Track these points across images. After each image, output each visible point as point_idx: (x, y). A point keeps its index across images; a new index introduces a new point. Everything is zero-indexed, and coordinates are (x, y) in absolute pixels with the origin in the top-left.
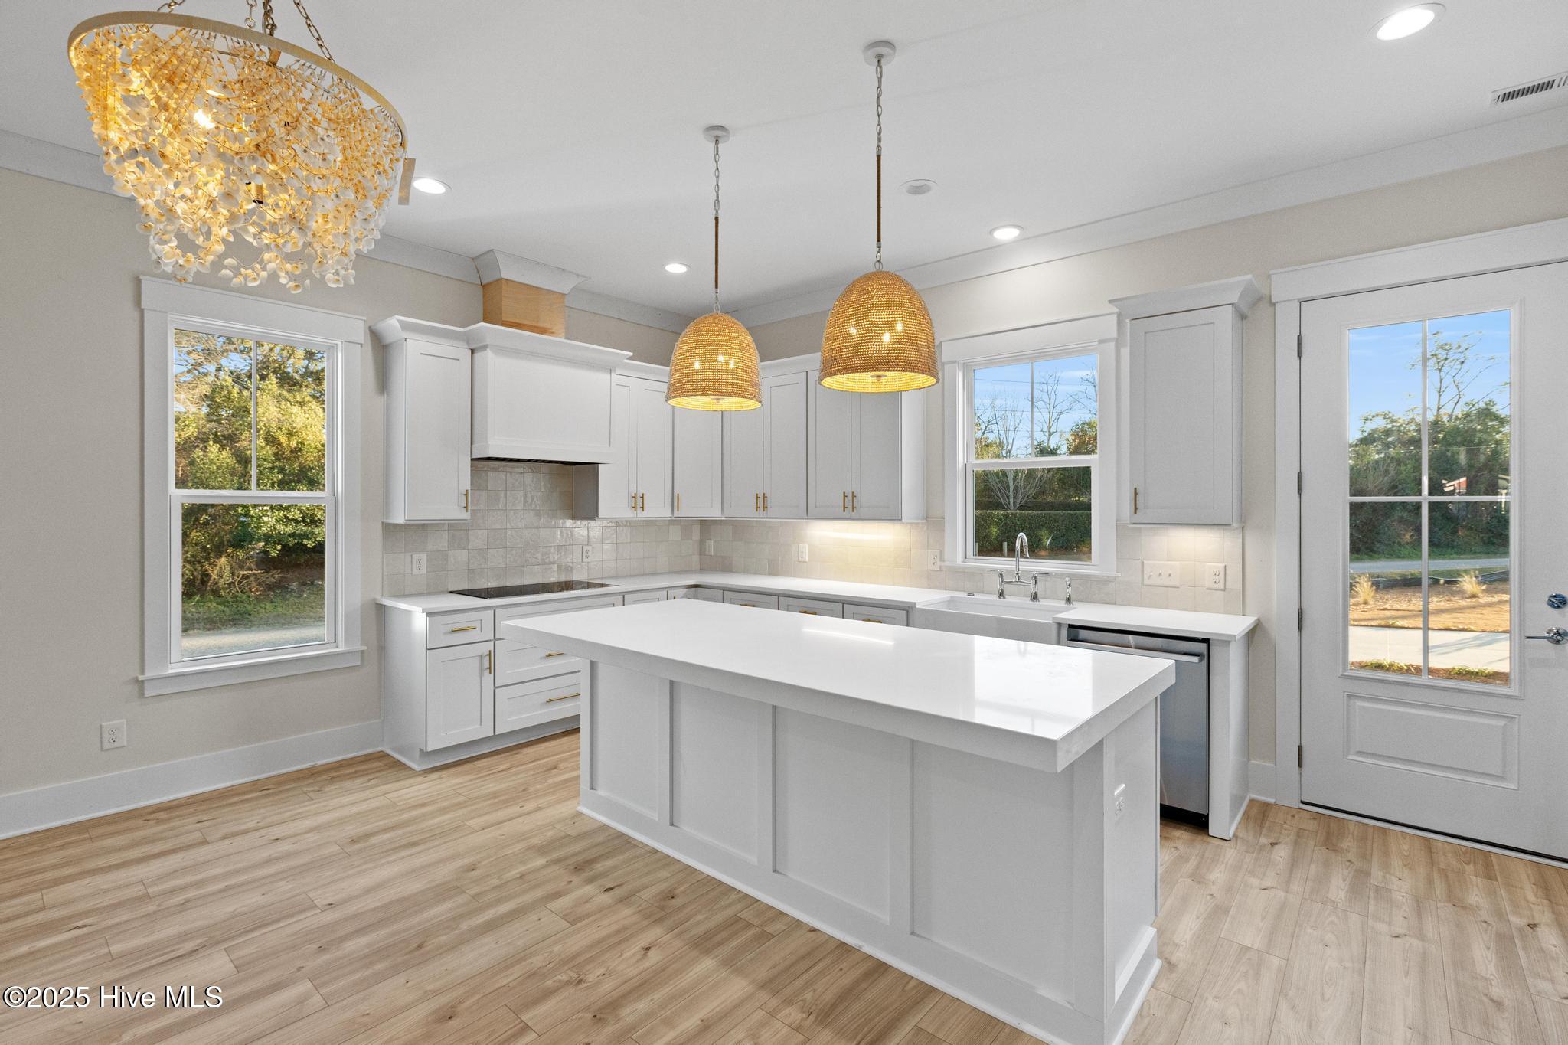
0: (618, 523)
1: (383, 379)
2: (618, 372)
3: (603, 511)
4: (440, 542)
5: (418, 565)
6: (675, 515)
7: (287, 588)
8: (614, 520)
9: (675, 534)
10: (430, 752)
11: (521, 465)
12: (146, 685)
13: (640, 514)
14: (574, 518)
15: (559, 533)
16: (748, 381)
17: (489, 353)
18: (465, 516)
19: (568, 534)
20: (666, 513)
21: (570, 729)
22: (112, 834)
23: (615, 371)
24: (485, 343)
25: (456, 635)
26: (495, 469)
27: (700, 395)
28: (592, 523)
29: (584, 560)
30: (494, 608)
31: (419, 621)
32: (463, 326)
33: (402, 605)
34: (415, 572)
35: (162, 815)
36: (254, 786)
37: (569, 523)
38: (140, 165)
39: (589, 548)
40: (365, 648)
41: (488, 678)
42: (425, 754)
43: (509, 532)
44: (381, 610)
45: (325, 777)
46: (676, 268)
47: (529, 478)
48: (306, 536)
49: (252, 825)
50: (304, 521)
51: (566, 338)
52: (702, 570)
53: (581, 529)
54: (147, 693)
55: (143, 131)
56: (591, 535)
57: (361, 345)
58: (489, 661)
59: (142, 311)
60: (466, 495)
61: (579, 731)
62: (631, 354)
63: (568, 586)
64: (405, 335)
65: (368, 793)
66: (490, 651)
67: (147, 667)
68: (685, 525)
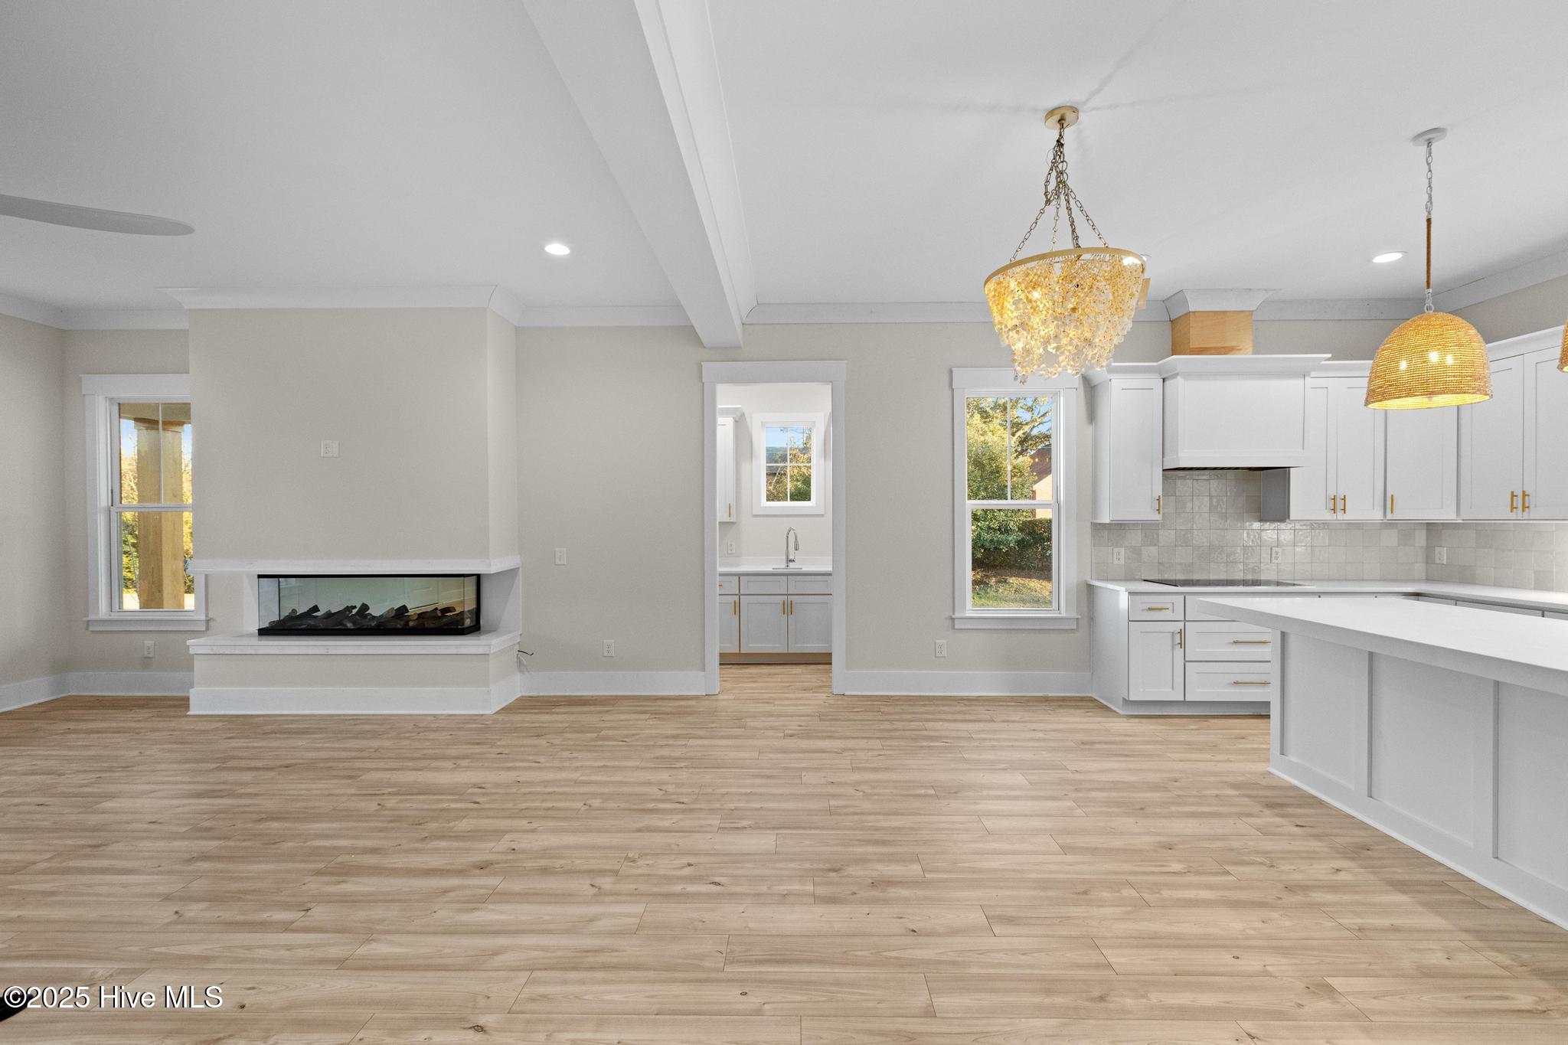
0: (1314, 525)
1: (1092, 413)
2: (1313, 374)
3: (1295, 512)
4: (1135, 538)
5: (1119, 556)
6: (1389, 516)
7: (988, 584)
8: (1308, 523)
9: (1390, 539)
10: (1133, 701)
11: (1206, 475)
12: (956, 622)
13: (1340, 516)
14: (1261, 520)
15: (1245, 535)
16: (1469, 376)
17: (1179, 379)
18: (1158, 517)
19: (1255, 536)
20: (1377, 515)
21: (1259, 712)
22: (944, 705)
23: (1309, 375)
24: (1176, 372)
25: (1152, 612)
26: (1184, 478)
27: (1405, 397)
28: (1283, 526)
29: (1274, 561)
30: (1185, 594)
31: (1123, 600)
32: (1157, 362)
33: (1110, 586)
34: (1116, 562)
35: (966, 702)
36: (1012, 699)
37: (1257, 525)
38: (1017, 332)
39: (1280, 550)
40: (1079, 617)
41: (1179, 652)
42: (1128, 703)
43: (1195, 532)
44: (1090, 588)
45: (1055, 704)
46: (1387, 258)
47: (1214, 483)
48: (1000, 542)
49: (1017, 719)
50: (999, 530)
51: (1255, 352)
52: (1429, 579)
53: (1270, 532)
54: (956, 627)
55: (1020, 316)
56: (1282, 538)
57: (1077, 389)
58: (1181, 640)
59: (953, 390)
60: (1159, 500)
61: (1269, 718)
62: (1330, 355)
63: (1256, 583)
64: (1110, 376)
65: (1085, 720)
66: (1181, 630)
67: (956, 608)
68: (1406, 530)
